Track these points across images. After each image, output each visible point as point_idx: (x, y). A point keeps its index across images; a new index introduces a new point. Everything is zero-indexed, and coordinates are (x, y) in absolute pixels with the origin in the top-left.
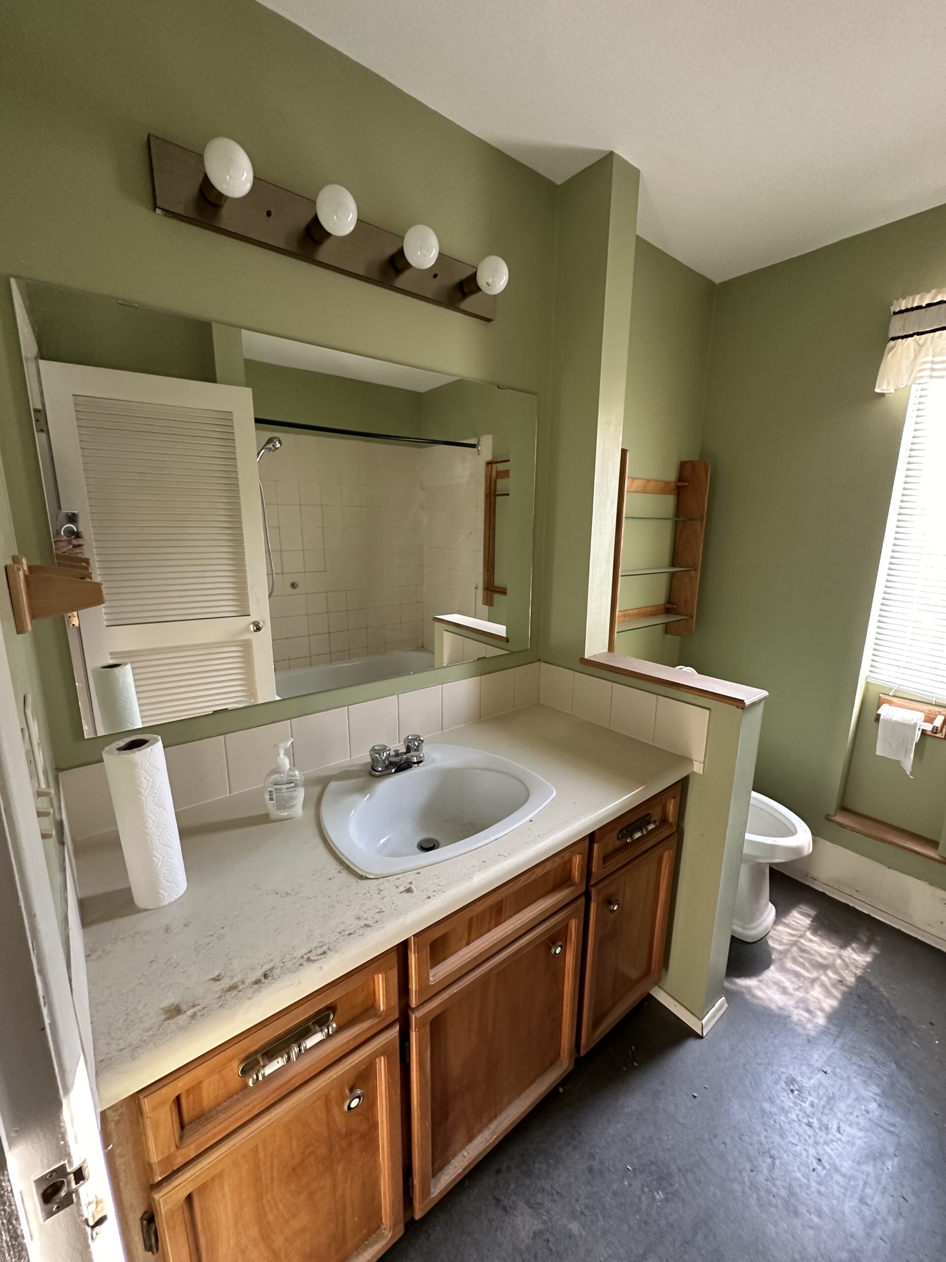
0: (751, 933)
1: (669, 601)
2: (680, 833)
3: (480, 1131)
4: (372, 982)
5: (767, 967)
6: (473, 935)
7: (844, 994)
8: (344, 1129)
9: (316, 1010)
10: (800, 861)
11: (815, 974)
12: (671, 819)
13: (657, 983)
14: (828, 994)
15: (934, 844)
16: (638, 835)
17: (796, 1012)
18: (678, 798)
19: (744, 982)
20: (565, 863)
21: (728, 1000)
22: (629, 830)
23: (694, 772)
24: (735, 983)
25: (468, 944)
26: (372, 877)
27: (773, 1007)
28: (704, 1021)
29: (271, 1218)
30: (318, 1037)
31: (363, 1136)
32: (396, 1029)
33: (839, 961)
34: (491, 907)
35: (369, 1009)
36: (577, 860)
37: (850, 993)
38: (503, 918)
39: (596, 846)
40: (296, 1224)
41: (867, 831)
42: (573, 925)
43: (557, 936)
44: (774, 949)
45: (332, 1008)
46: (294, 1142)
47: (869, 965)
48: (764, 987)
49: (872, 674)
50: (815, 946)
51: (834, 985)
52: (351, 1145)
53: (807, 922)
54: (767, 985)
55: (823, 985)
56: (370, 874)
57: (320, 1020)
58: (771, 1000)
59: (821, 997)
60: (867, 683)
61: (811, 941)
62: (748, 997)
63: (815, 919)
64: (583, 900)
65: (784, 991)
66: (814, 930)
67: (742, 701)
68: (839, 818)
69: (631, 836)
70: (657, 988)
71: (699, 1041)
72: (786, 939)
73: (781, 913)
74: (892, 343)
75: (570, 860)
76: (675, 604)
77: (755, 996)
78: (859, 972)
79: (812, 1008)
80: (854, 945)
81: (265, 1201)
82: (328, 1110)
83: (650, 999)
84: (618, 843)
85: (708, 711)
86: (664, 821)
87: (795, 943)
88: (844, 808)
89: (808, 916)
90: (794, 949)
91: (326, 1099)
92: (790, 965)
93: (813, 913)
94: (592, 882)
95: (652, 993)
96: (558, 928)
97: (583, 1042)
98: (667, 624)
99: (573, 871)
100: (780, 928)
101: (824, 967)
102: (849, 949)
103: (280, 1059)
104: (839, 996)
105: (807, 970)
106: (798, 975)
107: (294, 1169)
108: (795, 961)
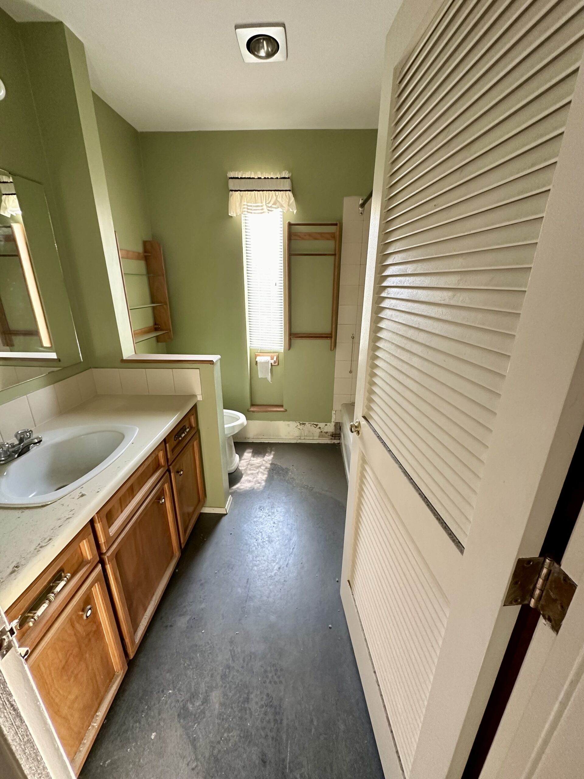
0: (232, 468)
1: (155, 324)
2: (198, 431)
3: (149, 604)
4: (79, 548)
5: (241, 477)
6: (123, 508)
7: (268, 471)
8: (84, 634)
9: (53, 575)
10: (244, 429)
11: (258, 470)
12: (194, 425)
13: (203, 506)
14: (263, 474)
15: (282, 406)
16: (183, 435)
17: (255, 486)
18: (195, 415)
19: (235, 487)
20: (155, 458)
21: (232, 496)
22: (178, 434)
23: (198, 401)
24: (232, 489)
25: (122, 512)
26: (49, 503)
27: (248, 489)
28: (226, 508)
29: (57, 700)
30: (63, 583)
31: (95, 632)
32: (100, 565)
33: (264, 462)
34: (128, 490)
35: (82, 563)
36: (161, 454)
37: (270, 470)
38: (135, 494)
39: (167, 445)
40: (72, 697)
41: (262, 410)
42: (166, 486)
43: (160, 495)
44: (242, 470)
45: (61, 570)
46: (60, 654)
47: (273, 458)
48: (243, 484)
49: (251, 345)
50: (255, 462)
51: (264, 470)
52: (90, 640)
53: (250, 454)
54: (244, 483)
55: (261, 472)
56: (48, 502)
57: (57, 578)
58: (246, 487)
59: (262, 476)
60: (250, 349)
61: (253, 460)
62: (238, 491)
63: (253, 452)
64: (168, 473)
65: (250, 481)
66: (253, 456)
67: (212, 361)
68: (252, 409)
69: (180, 436)
70: (203, 508)
71: (226, 516)
72: (245, 464)
73: (241, 457)
74: (231, 192)
75: (157, 456)
76: (159, 325)
77: (241, 489)
78: (270, 462)
79: (260, 481)
80: (267, 454)
81: (51, 693)
82: (73, 626)
83: (202, 514)
84: (176, 442)
85: (198, 370)
86: (191, 427)
87: (248, 464)
88: (252, 405)
89: (250, 452)
90: (249, 466)
91: (71, 621)
92: (249, 472)
93: (251, 451)
94: (169, 464)
95: (202, 512)
96: (159, 492)
97: (182, 542)
98: (157, 337)
99: (160, 460)
100: (242, 462)
101: (260, 467)
102: (266, 457)
103: (44, 605)
104: (267, 473)
105: (255, 470)
106: (252, 474)
107: (63, 668)
108: (250, 470)
